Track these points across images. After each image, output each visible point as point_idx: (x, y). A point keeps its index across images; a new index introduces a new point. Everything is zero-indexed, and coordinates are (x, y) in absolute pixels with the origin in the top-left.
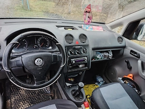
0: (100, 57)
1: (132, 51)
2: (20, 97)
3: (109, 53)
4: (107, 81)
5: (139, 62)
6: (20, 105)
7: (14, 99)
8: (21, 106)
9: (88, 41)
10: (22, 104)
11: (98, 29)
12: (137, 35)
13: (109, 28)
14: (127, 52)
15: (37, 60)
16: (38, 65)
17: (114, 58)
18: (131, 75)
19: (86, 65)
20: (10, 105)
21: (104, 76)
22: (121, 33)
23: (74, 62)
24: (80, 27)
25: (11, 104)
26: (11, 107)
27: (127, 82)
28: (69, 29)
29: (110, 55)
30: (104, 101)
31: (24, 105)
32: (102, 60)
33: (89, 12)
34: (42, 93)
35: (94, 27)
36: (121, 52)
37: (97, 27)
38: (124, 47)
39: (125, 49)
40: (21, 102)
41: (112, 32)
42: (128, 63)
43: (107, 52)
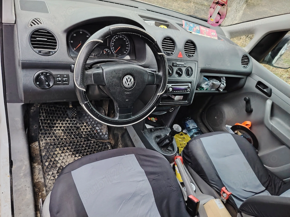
0: (206, 86)
1: (259, 83)
2: (54, 140)
3: (220, 81)
4: (204, 129)
5: (269, 103)
6: (56, 153)
7: (44, 141)
8: (59, 155)
9: (197, 55)
10: (60, 152)
11: (209, 34)
12: (273, 57)
13: (227, 36)
14: (251, 83)
15: (127, 77)
16: (126, 86)
17: (226, 91)
18: (249, 123)
19: (186, 96)
20: (38, 152)
21: (199, 120)
22: (247, 49)
23: (171, 89)
24: (180, 25)
25: (40, 151)
26: (41, 155)
27: (240, 134)
28: (162, 26)
29: (222, 86)
30: (208, 158)
31: (63, 155)
32: (207, 91)
33: (223, 5)
34: (93, 138)
35: (203, 28)
36: (242, 82)
37: (208, 30)
38: (248, 75)
39: (249, 79)
40: (58, 149)
41: (233, 44)
42: (248, 102)
43: (219, 79)
